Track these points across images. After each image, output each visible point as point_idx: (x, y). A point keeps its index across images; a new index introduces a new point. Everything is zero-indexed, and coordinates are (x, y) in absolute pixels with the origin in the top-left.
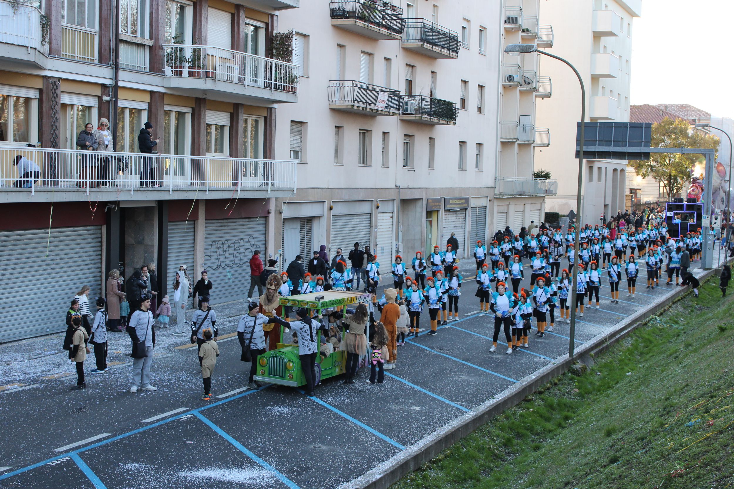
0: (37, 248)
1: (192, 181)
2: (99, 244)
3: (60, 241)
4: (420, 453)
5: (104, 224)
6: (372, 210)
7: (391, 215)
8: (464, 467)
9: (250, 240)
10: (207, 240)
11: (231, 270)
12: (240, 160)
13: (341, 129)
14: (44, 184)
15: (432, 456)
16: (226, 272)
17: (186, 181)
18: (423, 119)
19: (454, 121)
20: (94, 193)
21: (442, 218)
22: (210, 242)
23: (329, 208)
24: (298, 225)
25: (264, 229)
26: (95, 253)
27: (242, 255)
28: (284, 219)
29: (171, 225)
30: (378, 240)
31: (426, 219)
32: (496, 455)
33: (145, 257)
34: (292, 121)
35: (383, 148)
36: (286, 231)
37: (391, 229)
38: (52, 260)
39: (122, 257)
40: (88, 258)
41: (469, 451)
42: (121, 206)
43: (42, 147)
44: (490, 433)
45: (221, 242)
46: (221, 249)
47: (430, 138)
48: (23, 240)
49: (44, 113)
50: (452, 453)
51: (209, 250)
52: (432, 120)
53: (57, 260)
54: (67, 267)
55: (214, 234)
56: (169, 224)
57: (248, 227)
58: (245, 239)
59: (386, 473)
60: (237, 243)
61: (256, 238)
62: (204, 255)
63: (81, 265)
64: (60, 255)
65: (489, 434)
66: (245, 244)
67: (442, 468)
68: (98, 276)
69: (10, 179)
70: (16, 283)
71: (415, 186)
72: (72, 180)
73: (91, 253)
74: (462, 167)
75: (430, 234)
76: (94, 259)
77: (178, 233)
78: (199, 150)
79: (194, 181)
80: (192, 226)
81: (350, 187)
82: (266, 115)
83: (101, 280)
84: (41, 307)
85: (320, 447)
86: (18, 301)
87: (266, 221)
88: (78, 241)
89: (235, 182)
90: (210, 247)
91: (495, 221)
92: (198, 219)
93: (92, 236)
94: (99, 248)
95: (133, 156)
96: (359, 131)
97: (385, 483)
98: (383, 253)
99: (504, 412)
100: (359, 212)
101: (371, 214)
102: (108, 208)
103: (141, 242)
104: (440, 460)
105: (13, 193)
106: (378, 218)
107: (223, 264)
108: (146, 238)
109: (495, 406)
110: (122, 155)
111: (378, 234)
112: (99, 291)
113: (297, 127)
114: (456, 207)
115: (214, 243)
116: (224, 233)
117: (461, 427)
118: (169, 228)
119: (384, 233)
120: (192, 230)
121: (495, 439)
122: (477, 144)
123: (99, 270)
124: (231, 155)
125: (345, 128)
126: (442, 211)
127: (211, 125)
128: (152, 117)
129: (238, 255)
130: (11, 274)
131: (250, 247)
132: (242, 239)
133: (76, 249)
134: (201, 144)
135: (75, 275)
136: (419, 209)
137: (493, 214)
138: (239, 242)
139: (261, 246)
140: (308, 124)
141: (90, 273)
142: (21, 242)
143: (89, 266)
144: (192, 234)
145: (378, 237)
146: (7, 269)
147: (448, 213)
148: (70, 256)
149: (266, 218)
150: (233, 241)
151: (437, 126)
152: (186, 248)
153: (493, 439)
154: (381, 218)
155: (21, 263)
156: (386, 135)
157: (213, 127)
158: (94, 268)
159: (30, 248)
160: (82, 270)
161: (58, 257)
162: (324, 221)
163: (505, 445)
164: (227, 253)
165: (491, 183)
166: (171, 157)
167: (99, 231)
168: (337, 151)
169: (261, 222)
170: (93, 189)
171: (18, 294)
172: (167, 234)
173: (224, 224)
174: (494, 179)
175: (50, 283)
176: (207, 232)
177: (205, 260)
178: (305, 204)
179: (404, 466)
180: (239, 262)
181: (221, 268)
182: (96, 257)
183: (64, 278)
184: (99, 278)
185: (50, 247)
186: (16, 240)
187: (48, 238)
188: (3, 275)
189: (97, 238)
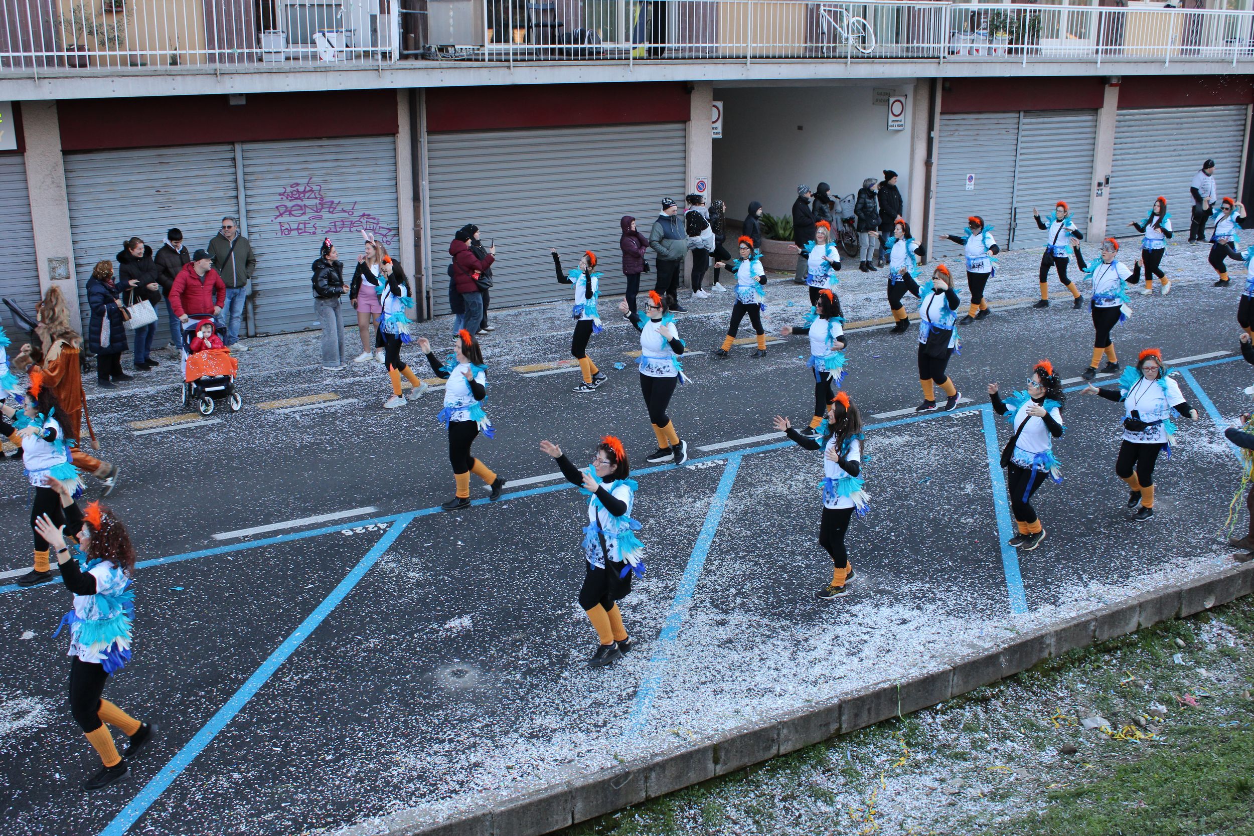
0: (1166, 130)
2: (1242, 128)
3: (1194, 122)
5: (1251, 104)
14: (1182, 53)
20: (1243, 64)
26: (1235, 138)
38: (1182, 145)
40: (1226, 144)
43: (1183, 7)
48: (1150, 120)
64: (1192, 138)
68: (1236, 166)
72: (1217, 48)
73: (1231, 139)
76: (1233, 145)
83: (1239, 172)
88: (1216, 124)
93: (1235, 118)
94: (1242, 133)
112: (1236, 185)
123: (1238, 159)
133: (1212, 132)
141: (1226, 163)
142: (1148, 122)
143: (1226, 154)
146: (1129, 154)
148: (1203, 140)
155: (1145, 147)
159: (1157, 130)
161: (1190, 142)
167: (1244, 112)
170: (1241, 60)
182: (1235, 142)
184: (1237, 170)
185: (1181, 129)
186: (1141, 120)
187: (1180, 118)
188: (1123, 160)
189: (1240, 120)
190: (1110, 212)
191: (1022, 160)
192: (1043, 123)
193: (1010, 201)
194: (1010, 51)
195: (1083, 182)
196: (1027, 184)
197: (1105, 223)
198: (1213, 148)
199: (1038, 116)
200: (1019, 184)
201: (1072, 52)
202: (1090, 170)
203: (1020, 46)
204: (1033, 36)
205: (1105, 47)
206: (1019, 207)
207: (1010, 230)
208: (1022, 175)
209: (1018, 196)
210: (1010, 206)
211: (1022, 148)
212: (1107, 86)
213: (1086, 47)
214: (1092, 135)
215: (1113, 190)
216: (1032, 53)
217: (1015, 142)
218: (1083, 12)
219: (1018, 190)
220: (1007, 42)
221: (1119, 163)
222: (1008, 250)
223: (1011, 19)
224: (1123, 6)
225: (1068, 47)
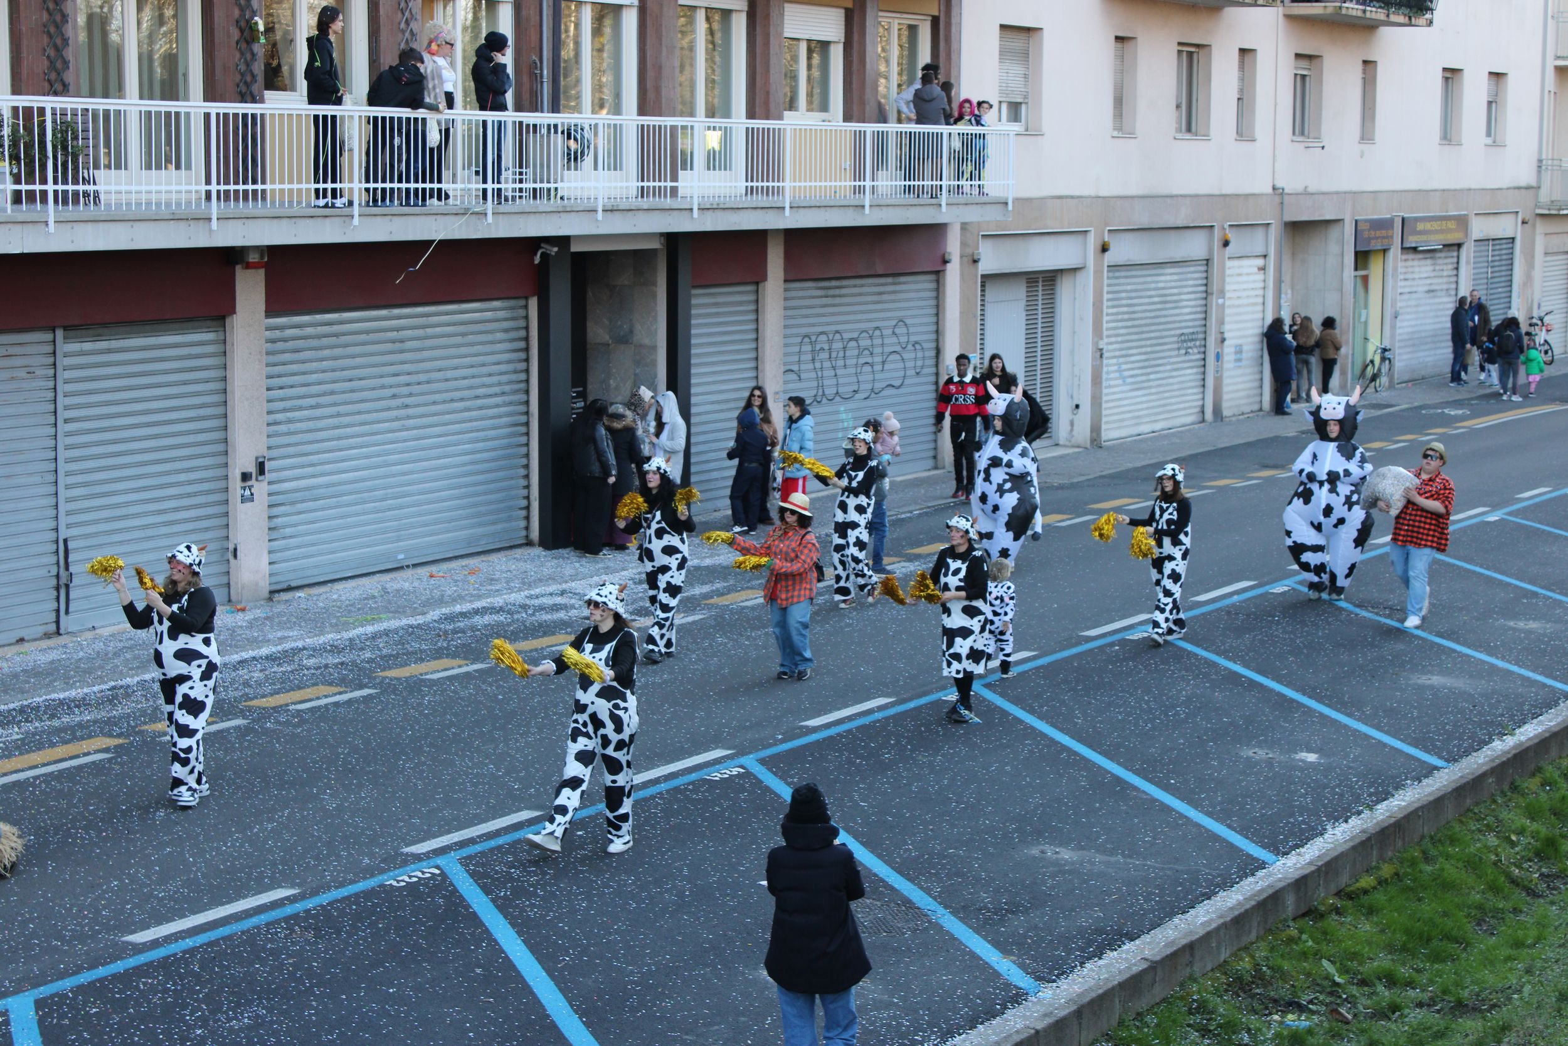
0: (371, 354)
1: (750, 184)
2: (522, 344)
3: (426, 338)
4: (1313, 872)
5: (533, 295)
6: (1210, 250)
7: (1260, 262)
8: (1428, 908)
9: (897, 331)
10: (789, 331)
11: (851, 405)
12: (870, 128)
13: (1131, 44)
15: (1344, 879)
16: (838, 412)
17: (734, 184)
18: (1344, 11)
19: (1428, 16)
20: (506, 217)
21: (1395, 269)
22: (797, 336)
23: (1099, 248)
24: (1020, 292)
25: (933, 302)
26: (511, 367)
27: (879, 367)
28: (983, 276)
29: (697, 296)
30: (1227, 327)
31: (1353, 273)
32: (1514, 882)
33: (636, 375)
34: (1003, 27)
35: (1241, 91)
36: (988, 307)
37: (1260, 300)
38: (408, 385)
39: (580, 376)
40: (495, 379)
41: (1443, 870)
42: (575, 248)
44: (1499, 821)
45: (823, 338)
46: (825, 355)
47: (1365, 62)
48: (336, 335)
49: (383, 20)
50: (1397, 874)
51: (796, 358)
52: (1368, 15)
53: (419, 384)
54: (444, 402)
55: (806, 316)
56: (694, 292)
57: (893, 297)
58: (887, 327)
59: (1222, 921)
60: (864, 338)
61: (914, 325)
62: (783, 369)
63: (477, 397)
64: (427, 372)
65: (1499, 828)
66: (886, 341)
67: (1371, 911)
68: (521, 425)
69: (299, 186)
70: (323, 441)
71: (1325, 188)
73: (503, 368)
74: (1448, 134)
75: (1364, 312)
76: (510, 382)
77: (717, 314)
78: (767, 103)
79: (755, 184)
80: (752, 297)
81: (1154, 192)
82: (936, 13)
83: (527, 434)
84: (383, 500)
85: (1057, 853)
86: (327, 486)
87: (938, 281)
88: (471, 338)
89: (857, 183)
90: (797, 349)
91: (1537, 273)
92: (765, 279)
93: (505, 325)
94: (523, 355)
95: (601, 123)
96: (1177, 48)
97: (1218, 948)
98: (1240, 360)
99: (1539, 770)
100: (1178, 255)
101: (1208, 261)
102: (542, 254)
103: (624, 340)
104: (1366, 892)
105: (308, 221)
106: (1228, 272)
107: (830, 392)
108: (638, 327)
109: (1515, 756)
110: (573, 122)
111: (1227, 311)
112: (524, 461)
113: (1018, 42)
114: (1435, 241)
115: (807, 340)
116: (833, 314)
117: (1422, 808)
118: (694, 301)
119: (1241, 310)
120: (752, 307)
121: (1514, 838)
122: (1490, 73)
123: (523, 408)
124: (847, 118)
125: (1140, 40)
126: (1395, 251)
127: (798, 40)
128: (649, 23)
129: (867, 368)
130: (310, 419)
131: (898, 348)
132: (877, 328)
133: (466, 356)
134: (773, 88)
135: (464, 422)
136: (1333, 248)
137: (1533, 257)
138: (871, 337)
139: (925, 345)
140: (1046, 35)
141: (500, 417)
142: (333, 340)
143: (499, 400)
144: (752, 317)
145: (1227, 319)
146: (301, 408)
147: (1411, 256)
148: (450, 374)
149: (938, 274)
150: (855, 335)
151: (1385, 31)
152: (737, 351)
153: (1508, 839)
154: (1236, 271)
155: (332, 393)
156: (1247, 58)
157: (803, 48)
158: (511, 403)
159: (353, 357)
160: (480, 408)
161: (422, 377)
162: (1087, 280)
163: (1537, 854)
164: (841, 363)
165: (1526, 175)
166: (696, 125)
167: (522, 312)
168: (1119, 102)
169: (925, 284)
170: (503, 208)
171: (328, 467)
172: (689, 317)
173: (831, 292)
174: (1535, 164)
175: (405, 441)
176: (790, 313)
177: (785, 382)
178: (1037, 240)
179: (1270, 903)
180: (870, 386)
181: (824, 401)
182: (514, 377)
183: (437, 430)
184: (523, 429)
185: (402, 352)
186: (319, 337)
187: (398, 330)
188: (290, 421)
189: (517, 329)
190: (275, 535)
191: (68, 434)
192: (109, 351)
193: (53, 524)
194: (17, 198)
195: (210, 474)
196: (86, 484)
197: (265, 559)
198: (471, 388)
199: (98, 337)
200: (67, 487)
201: (154, 197)
202: (221, 447)
203: (37, 187)
204: (65, 165)
205: (222, 187)
206: (75, 538)
207: (58, 589)
208: (73, 466)
209: (68, 513)
210: (53, 535)
211: (66, 408)
212: (238, 268)
213: (184, 188)
214: (218, 373)
215: (275, 487)
216: (65, 202)
217: (51, 395)
218: (168, 114)
219: (68, 500)
220: (8, 178)
221: (282, 428)
222: (58, 633)
223: (15, 128)
224: (254, 101)
225: (144, 188)
